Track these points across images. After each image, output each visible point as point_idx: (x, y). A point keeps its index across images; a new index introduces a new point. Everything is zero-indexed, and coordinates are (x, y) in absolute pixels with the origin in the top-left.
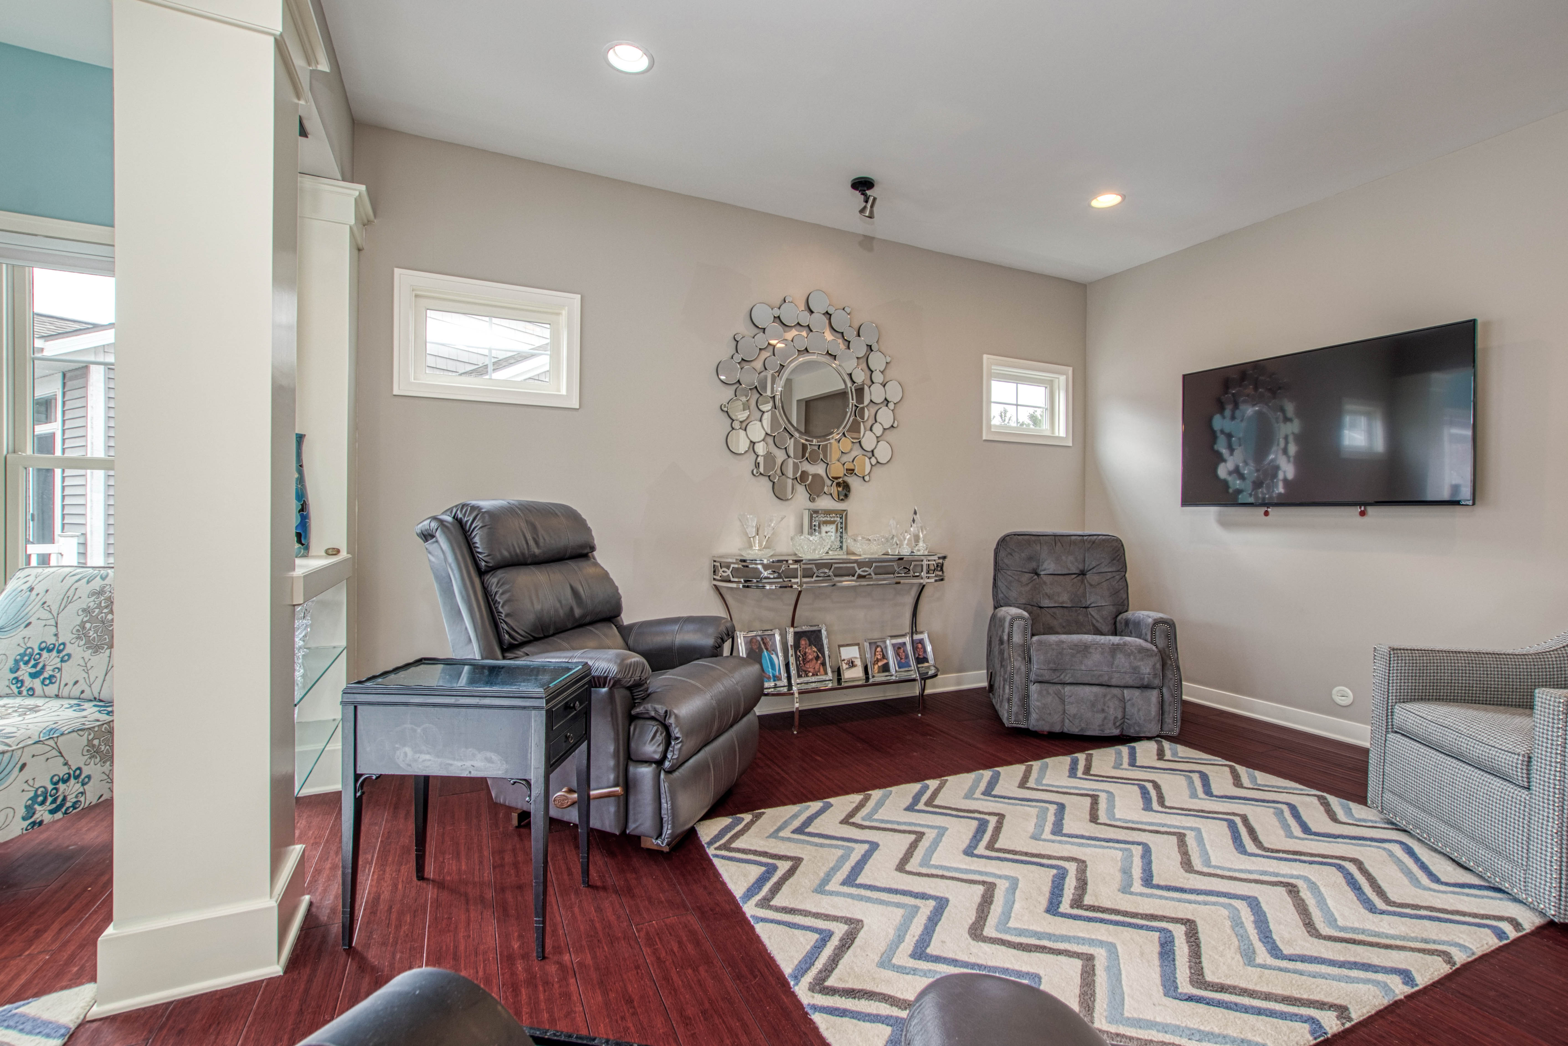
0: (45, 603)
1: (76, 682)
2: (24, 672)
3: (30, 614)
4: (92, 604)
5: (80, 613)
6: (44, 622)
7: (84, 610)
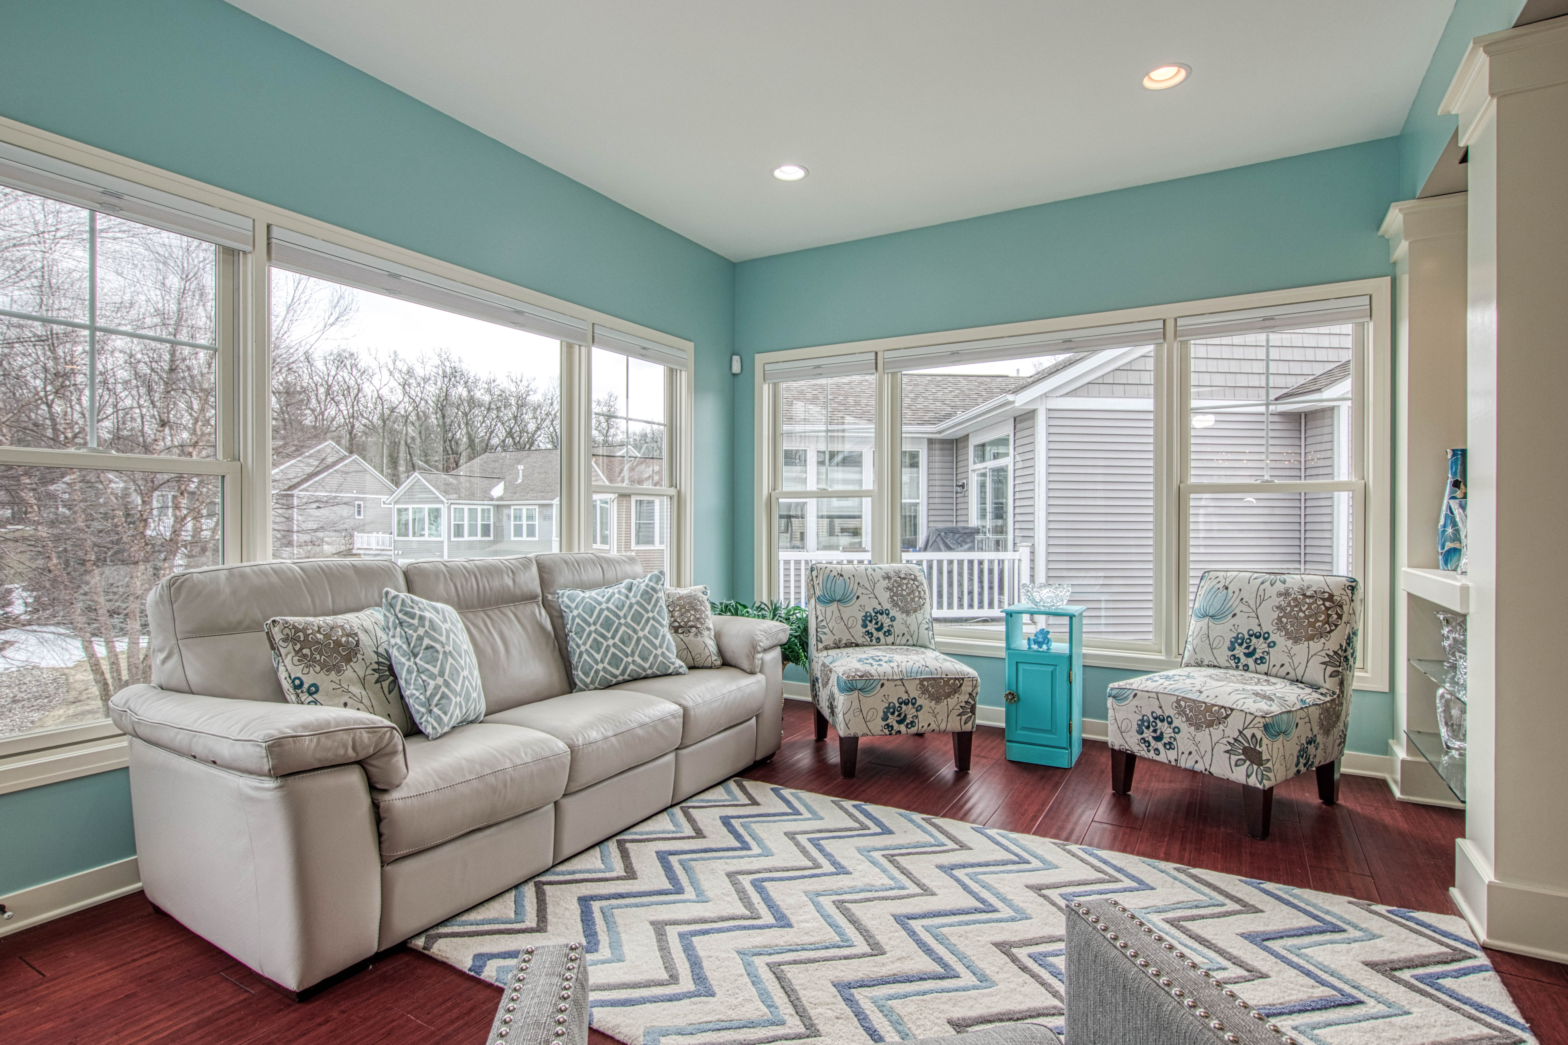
0: (1242, 599)
1: (1282, 665)
2: (1240, 651)
3: (1234, 607)
4: (1283, 603)
5: (1275, 609)
6: (1247, 615)
7: (1277, 607)
